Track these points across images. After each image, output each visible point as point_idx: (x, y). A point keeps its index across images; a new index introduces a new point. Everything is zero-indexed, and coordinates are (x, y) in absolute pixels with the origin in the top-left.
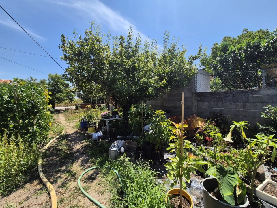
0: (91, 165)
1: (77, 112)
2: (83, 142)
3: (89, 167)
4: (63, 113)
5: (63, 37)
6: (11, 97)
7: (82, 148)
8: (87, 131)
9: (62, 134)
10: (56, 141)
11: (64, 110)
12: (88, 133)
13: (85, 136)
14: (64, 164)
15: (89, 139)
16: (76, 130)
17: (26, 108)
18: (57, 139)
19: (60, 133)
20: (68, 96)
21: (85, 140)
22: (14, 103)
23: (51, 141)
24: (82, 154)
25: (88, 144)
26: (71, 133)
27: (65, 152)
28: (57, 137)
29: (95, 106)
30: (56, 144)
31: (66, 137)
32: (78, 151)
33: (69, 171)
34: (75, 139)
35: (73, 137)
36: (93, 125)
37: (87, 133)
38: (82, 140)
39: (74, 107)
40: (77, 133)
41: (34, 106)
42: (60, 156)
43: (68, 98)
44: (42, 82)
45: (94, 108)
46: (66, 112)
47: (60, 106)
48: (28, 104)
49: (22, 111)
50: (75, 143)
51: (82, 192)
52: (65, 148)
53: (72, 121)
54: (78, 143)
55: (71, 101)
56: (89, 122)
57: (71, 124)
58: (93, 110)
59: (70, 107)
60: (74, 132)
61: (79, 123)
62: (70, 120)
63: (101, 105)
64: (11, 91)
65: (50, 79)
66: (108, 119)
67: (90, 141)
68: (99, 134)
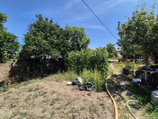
0: (134, 98)
1: (120, 63)
2: (126, 81)
3: (132, 99)
4: (112, 63)
5: (119, 22)
6: (97, 55)
7: (126, 85)
8: (127, 76)
9: (113, 74)
10: (111, 77)
11: (112, 62)
12: (129, 77)
13: (127, 78)
14: (117, 90)
15: (129, 81)
16: (120, 73)
17: (101, 60)
18: (111, 76)
19: (112, 73)
20: (115, 54)
21: (127, 81)
22: (97, 58)
23: (109, 76)
24: (126, 89)
25: (129, 84)
26: (117, 75)
27: (116, 84)
28: (111, 75)
29: (133, 60)
30: (111, 78)
31: (115, 76)
32: (123, 86)
33: (120, 95)
34: (120, 79)
35: (119, 77)
36: (131, 73)
37: (127, 77)
38: (125, 80)
39: (118, 60)
40: (121, 75)
41: (104, 59)
42: (114, 85)
43: (115, 55)
44: (104, 48)
45: (132, 61)
46: (113, 63)
47: (110, 59)
48: (102, 58)
49: (100, 61)
50: (121, 81)
51: (130, 112)
52: (116, 81)
53: (117, 68)
54: (122, 81)
55: (116, 57)
56: (128, 70)
57: (117, 69)
58: (131, 63)
59: (115, 60)
60: (119, 75)
61: (122, 70)
62: (116, 67)
63: (138, 60)
64: (97, 53)
65: (107, 46)
66: (146, 71)
67: (130, 82)
68: (138, 80)
